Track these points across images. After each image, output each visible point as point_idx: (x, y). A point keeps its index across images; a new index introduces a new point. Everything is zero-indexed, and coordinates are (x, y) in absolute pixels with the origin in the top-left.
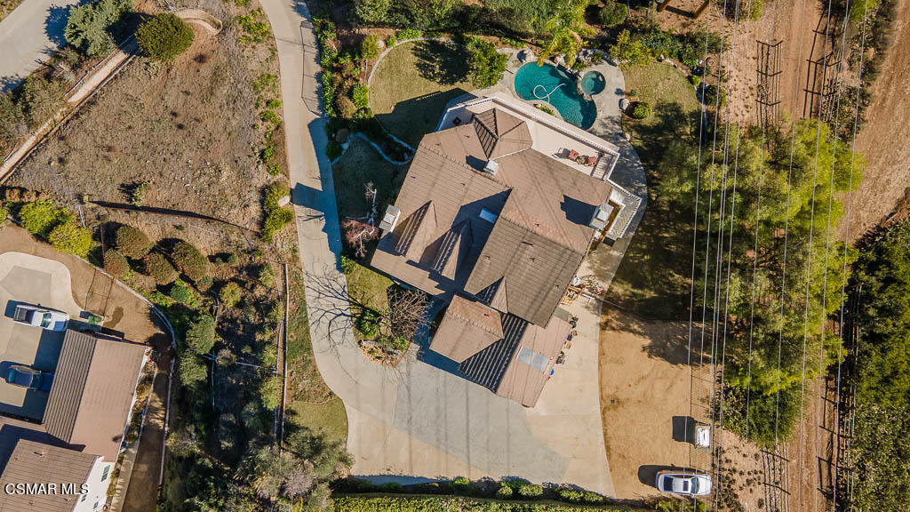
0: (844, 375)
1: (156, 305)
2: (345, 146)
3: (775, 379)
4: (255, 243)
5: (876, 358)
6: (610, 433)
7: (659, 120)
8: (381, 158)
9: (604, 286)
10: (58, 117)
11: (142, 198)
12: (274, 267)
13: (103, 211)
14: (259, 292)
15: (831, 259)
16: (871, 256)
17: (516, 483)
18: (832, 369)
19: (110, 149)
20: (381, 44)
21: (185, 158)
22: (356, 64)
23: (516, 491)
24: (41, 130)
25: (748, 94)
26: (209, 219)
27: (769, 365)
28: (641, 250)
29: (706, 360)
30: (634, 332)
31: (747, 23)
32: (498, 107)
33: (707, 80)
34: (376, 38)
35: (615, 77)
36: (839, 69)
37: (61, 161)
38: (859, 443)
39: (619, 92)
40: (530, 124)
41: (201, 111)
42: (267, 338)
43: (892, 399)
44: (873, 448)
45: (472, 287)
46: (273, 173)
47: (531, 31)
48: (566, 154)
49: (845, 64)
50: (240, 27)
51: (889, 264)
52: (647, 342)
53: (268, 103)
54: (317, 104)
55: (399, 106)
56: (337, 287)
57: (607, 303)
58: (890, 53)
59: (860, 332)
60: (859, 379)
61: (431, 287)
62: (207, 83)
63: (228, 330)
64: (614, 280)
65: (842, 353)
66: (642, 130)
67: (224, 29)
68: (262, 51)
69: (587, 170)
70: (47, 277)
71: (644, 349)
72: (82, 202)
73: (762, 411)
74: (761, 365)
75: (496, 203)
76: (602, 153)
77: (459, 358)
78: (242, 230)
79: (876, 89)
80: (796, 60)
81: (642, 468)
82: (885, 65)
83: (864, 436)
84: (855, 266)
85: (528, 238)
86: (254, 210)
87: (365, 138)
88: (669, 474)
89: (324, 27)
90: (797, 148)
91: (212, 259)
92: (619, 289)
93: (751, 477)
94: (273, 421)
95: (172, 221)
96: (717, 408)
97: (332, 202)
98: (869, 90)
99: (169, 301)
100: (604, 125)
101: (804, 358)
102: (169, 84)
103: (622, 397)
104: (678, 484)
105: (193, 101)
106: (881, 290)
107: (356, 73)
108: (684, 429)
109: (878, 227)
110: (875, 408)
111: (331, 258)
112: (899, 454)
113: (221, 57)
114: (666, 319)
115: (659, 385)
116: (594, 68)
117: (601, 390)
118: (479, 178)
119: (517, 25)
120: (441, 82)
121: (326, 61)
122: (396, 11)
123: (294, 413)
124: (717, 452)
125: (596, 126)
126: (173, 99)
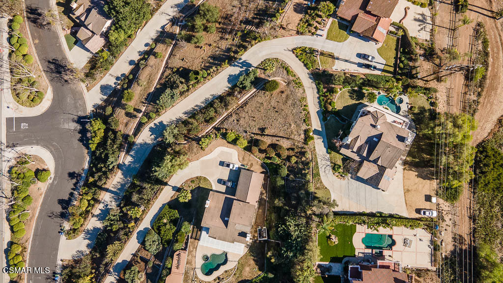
0: (474, 183)
1: (264, 163)
2: (328, 118)
3: (455, 183)
4: (303, 146)
5: (483, 178)
6: (407, 199)
7: (419, 111)
8: (339, 122)
9: (404, 158)
10: (234, 107)
11: (267, 132)
12: (309, 152)
13: (253, 135)
14: (304, 159)
15: (470, 151)
16: (481, 149)
17: (381, 213)
18: (471, 180)
19: (254, 117)
20: (339, 90)
21: (279, 121)
22: (331, 96)
23: (381, 215)
24: (229, 111)
25: (444, 103)
26: (288, 139)
27: (454, 179)
28: (414, 148)
29: (433, 179)
30: (413, 171)
31: (443, 83)
32: (377, 110)
33: (433, 100)
34: (337, 88)
35: (406, 99)
36: (470, 95)
37: (237, 120)
38: (479, 203)
39: (407, 103)
40: (386, 115)
41: (283, 107)
42: (306, 172)
43: (488, 190)
44: (483, 205)
45: (371, 158)
46: (308, 126)
47: (382, 87)
48: (395, 122)
49: (472, 94)
50: (294, 83)
51: (486, 152)
52: (417, 174)
53: (305, 106)
54: (318, 106)
55: (344, 107)
56: (327, 158)
57: (405, 163)
58: (485, 90)
59: (478, 171)
60: (478, 184)
61: (357, 158)
62: (284, 99)
63: (291, 170)
64: (407, 156)
65: (473, 176)
66: (414, 114)
67: (288, 83)
68: (301, 91)
69: (400, 126)
70: (231, 154)
71: (416, 176)
72: (247, 133)
73: (451, 193)
74: (452, 179)
75: (379, 136)
76: (404, 121)
77: (365, 178)
78: (299, 142)
79: (481, 100)
80: (458, 93)
81: (416, 209)
82: (484, 93)
83: (480, 201)
84: (476, 152)
85: (389, 146)
86: (303, 136)
87: (334, 116)
88: (425, 210)
89: (319, 84)
90: (460, 122)
91: (288, 149)
92: (408, 159)
93: (448, 212)
94: (309, 195)
95: (275, 139)
96: (437, 192)
97: (324, 134)
98: (479, 100)
99: (269, 161)
100: (403, 113)
101: (464, 177)
102: (272, 99)
103: (410, 189)
104: (427, 213)
105: (281, 104)
106: (484, 159)
107: (331, 98)
108: (428, 198)
109: (483, 140)
110: (483, 193)
111: (325, 150)
112: (491, 206)
113: (289, 92)
114: (422, 167)
115: (420, 186)
116: (400, 96)
117: (404, 187)
118: (374, 129)
119: (379, 86)
120: (356, 101)
121: (321, 94)
122: (345, 82)
123: (316, 193)
124: (438, 204)
125: (401, 113)
126: (273, 103)
